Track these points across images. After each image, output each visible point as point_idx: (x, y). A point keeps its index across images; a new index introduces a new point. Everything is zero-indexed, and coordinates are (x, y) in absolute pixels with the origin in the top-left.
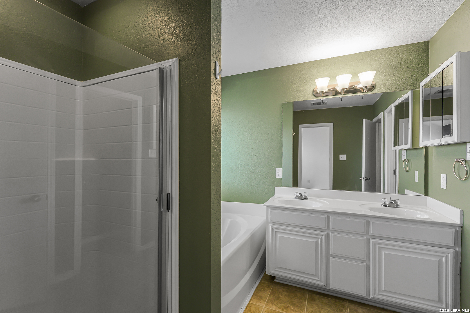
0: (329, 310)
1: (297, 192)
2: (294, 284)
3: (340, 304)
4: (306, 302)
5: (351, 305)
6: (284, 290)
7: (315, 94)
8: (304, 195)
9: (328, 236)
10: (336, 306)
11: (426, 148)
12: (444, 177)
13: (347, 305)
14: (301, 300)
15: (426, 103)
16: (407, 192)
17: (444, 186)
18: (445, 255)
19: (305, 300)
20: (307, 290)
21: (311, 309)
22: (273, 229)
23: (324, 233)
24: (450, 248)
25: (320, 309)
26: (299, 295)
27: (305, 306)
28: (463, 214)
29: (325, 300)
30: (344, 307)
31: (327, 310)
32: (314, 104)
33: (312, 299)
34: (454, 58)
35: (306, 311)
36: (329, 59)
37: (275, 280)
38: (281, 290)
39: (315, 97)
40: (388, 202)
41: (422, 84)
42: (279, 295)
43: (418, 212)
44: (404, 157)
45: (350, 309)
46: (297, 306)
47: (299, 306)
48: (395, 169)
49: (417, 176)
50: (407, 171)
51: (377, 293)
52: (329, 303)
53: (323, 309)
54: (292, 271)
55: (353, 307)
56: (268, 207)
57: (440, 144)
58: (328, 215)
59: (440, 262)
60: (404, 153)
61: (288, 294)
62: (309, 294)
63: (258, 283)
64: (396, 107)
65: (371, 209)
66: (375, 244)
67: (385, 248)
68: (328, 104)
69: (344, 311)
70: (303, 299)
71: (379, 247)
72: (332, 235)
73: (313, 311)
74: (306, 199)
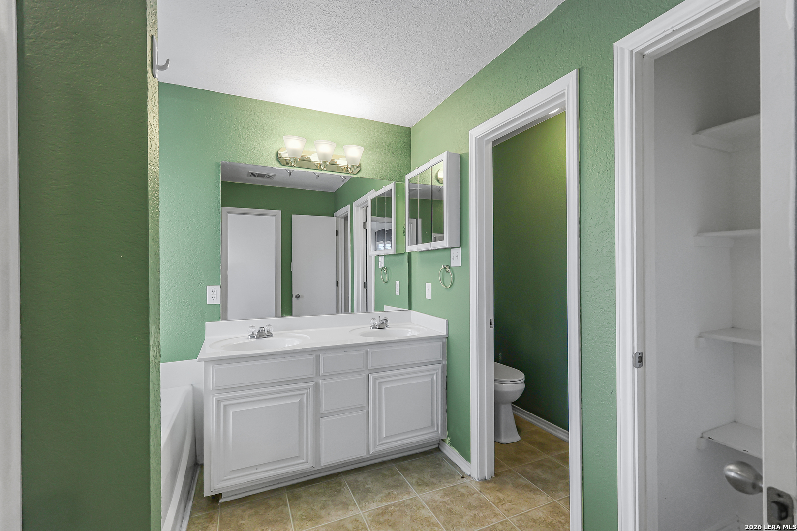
0: (324, 499)
1: (253, 326)
2: (261, 488)
3: (334, 484)
4: (287, 507)
5: (348, 478)
6: (244, 508)
7: (279, 159)
8: (266, 329)
9: (317, 387)
10: (331, 489)
11: (410, 254)
12: (428, 285)
13: (345, 480)
14: (280, 509)
15: (413, 202)
16: (386, 308)
17: (428, 296)
18: (436, 372)
19: (286, 505)
20: (283, 488)
21: (299, 513)
22: (218, 402)
23: (312, 384)
24: (439, 362)
25: (312, 506)
26: (272, 502)
27: (289, 514)
28: (448, 324)
29: (313, 490)
30: (340, 484)
31: (322, 500)
32: (253, 175)
33: (295, 498)
34: (444, 156)
35: (293, 521)
36: (301, 109)
37: (221, 501)
38: (238, 512)
39: (279, 165)
40: (377, 323)
41: (408, 177)
42: (238, 522)
43: (409, 330)
44: (381, 266)
45: (349, 484)
46: (277, 521)
47: (279, 519)
48: (365, 281)
49: (398, 288)
50: (386, 282)
51: (378, 444)
52: (321, 490)
53: (316, 504)
54: (256, 467)
55: (351, 478)
56: (207, 361)
57: (430, 249)
58: (316, 353)
59: (432, 380)
60: (381, 259)
61: (254, 510)
62: (287, 493)
63: (185, 523)
64: (373, 200)
65: (363, 335)
66: (375, 379)
67: (385, 381)
68: (276, 179)
69: (343, 489)
70: (282, 506)
71: (379, 382)
72: (323, 383)
73: (303, 514)
74: (269, 335)
